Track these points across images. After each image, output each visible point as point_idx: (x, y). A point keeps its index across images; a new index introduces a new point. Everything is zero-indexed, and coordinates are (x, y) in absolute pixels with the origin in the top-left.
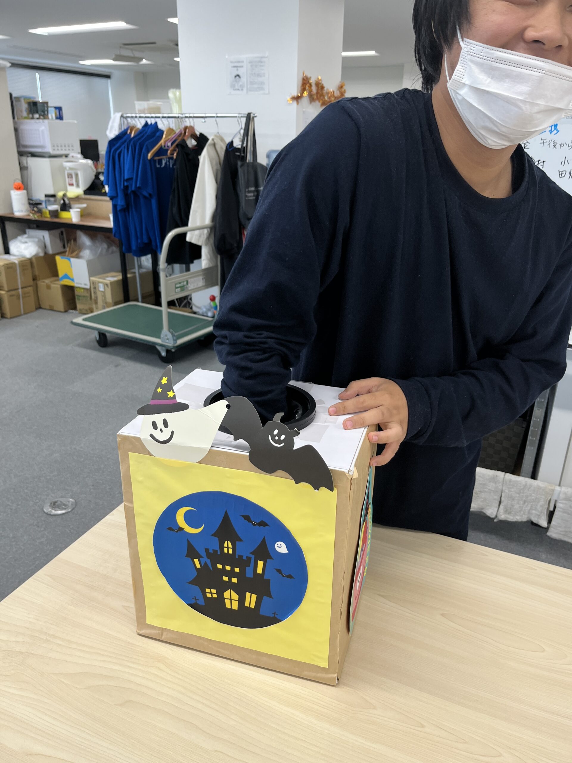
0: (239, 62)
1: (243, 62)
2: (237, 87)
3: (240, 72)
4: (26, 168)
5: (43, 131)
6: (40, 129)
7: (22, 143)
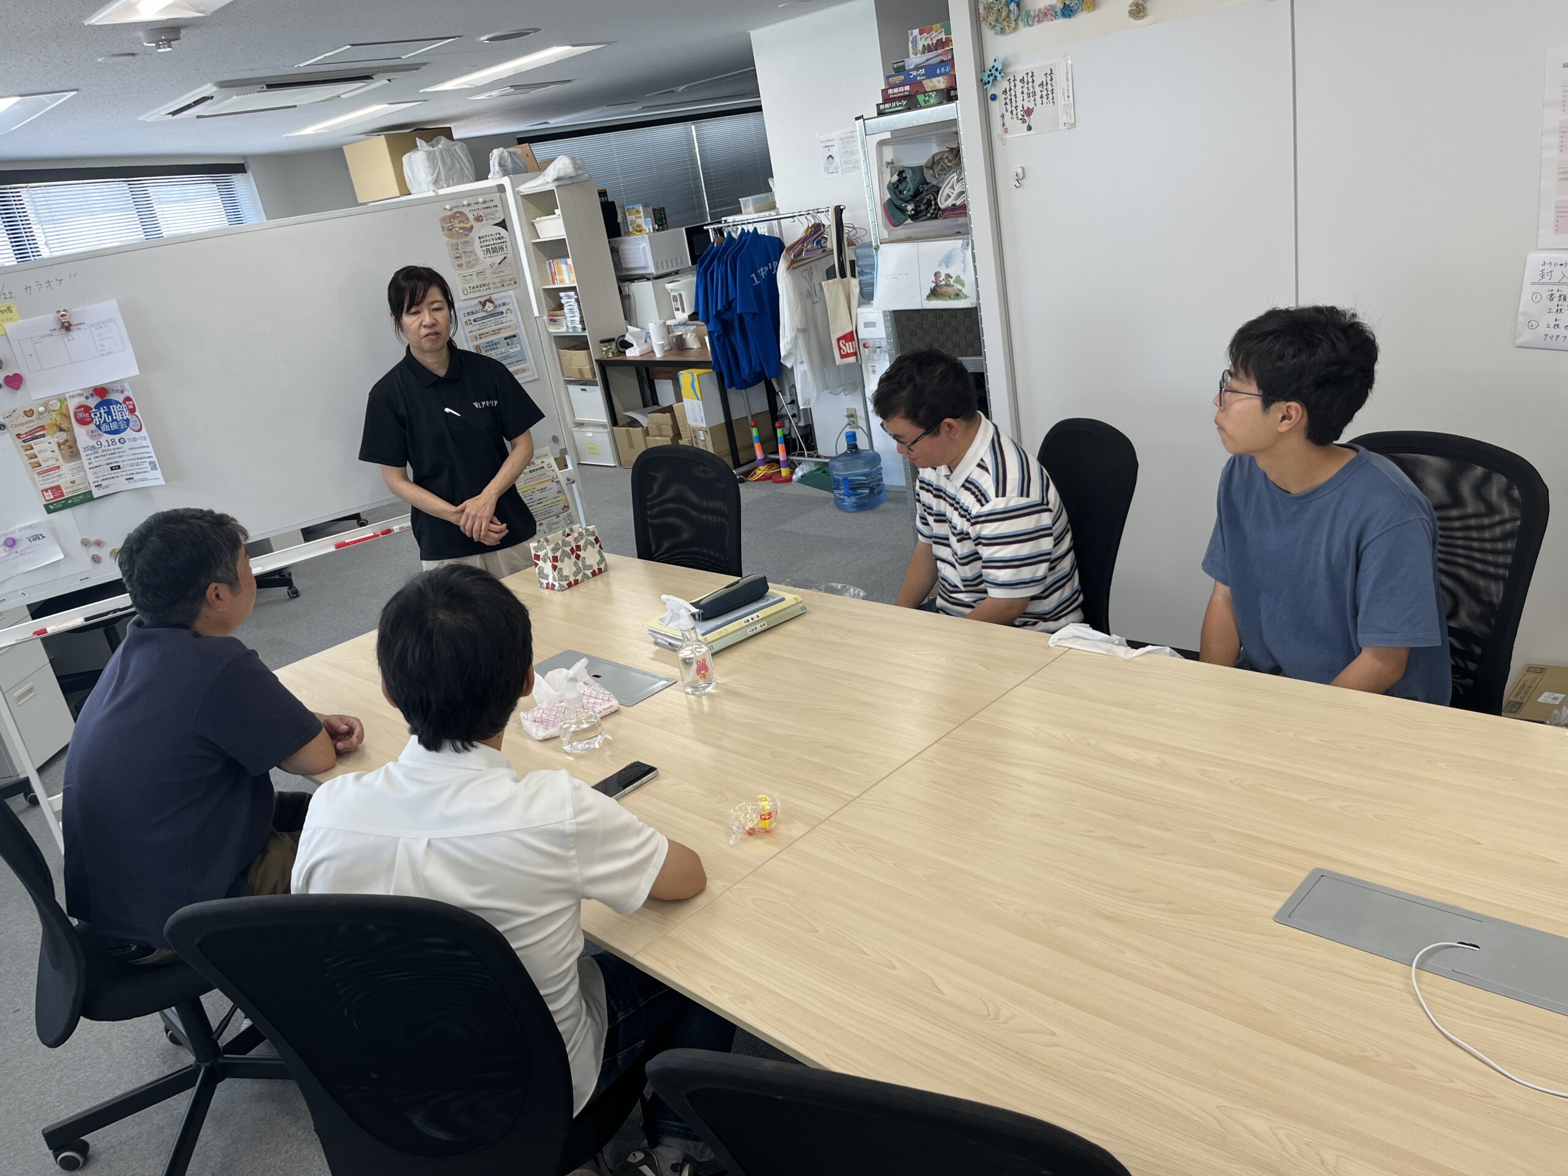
0: (830, 141)
1: (834, 140)
2: (831, 171)
3: (833, 151)
4: (629, 296)
5: (644, 248)
6: (641, 247)
7: (624, 266)
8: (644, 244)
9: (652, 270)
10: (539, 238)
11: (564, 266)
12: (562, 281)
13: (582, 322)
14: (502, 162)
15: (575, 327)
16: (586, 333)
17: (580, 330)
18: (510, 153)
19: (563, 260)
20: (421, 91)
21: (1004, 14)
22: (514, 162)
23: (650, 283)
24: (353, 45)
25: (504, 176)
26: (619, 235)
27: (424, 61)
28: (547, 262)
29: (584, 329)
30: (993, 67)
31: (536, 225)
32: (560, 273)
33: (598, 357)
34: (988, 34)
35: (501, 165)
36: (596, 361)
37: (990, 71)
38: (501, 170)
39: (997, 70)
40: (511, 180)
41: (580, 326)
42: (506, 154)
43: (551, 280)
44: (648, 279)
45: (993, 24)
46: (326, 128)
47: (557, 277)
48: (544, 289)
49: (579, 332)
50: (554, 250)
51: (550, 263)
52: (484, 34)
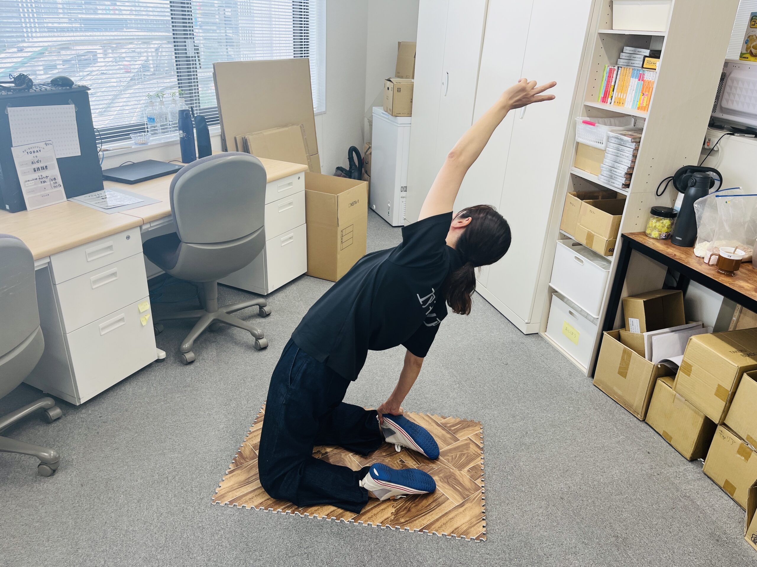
10: (612, 28)
11: (634, 82)
13: (629, 175)
16: (628, 192)
17: (619, 185)
28: (607, 69)
29: (627, 186)
31: (614, 8)
32: (624, 89)
36: (623, 236)
43: (602, 95)
47: (615, 94)
48: (586, 106)
49: (617, 185)
51: (611, 71)
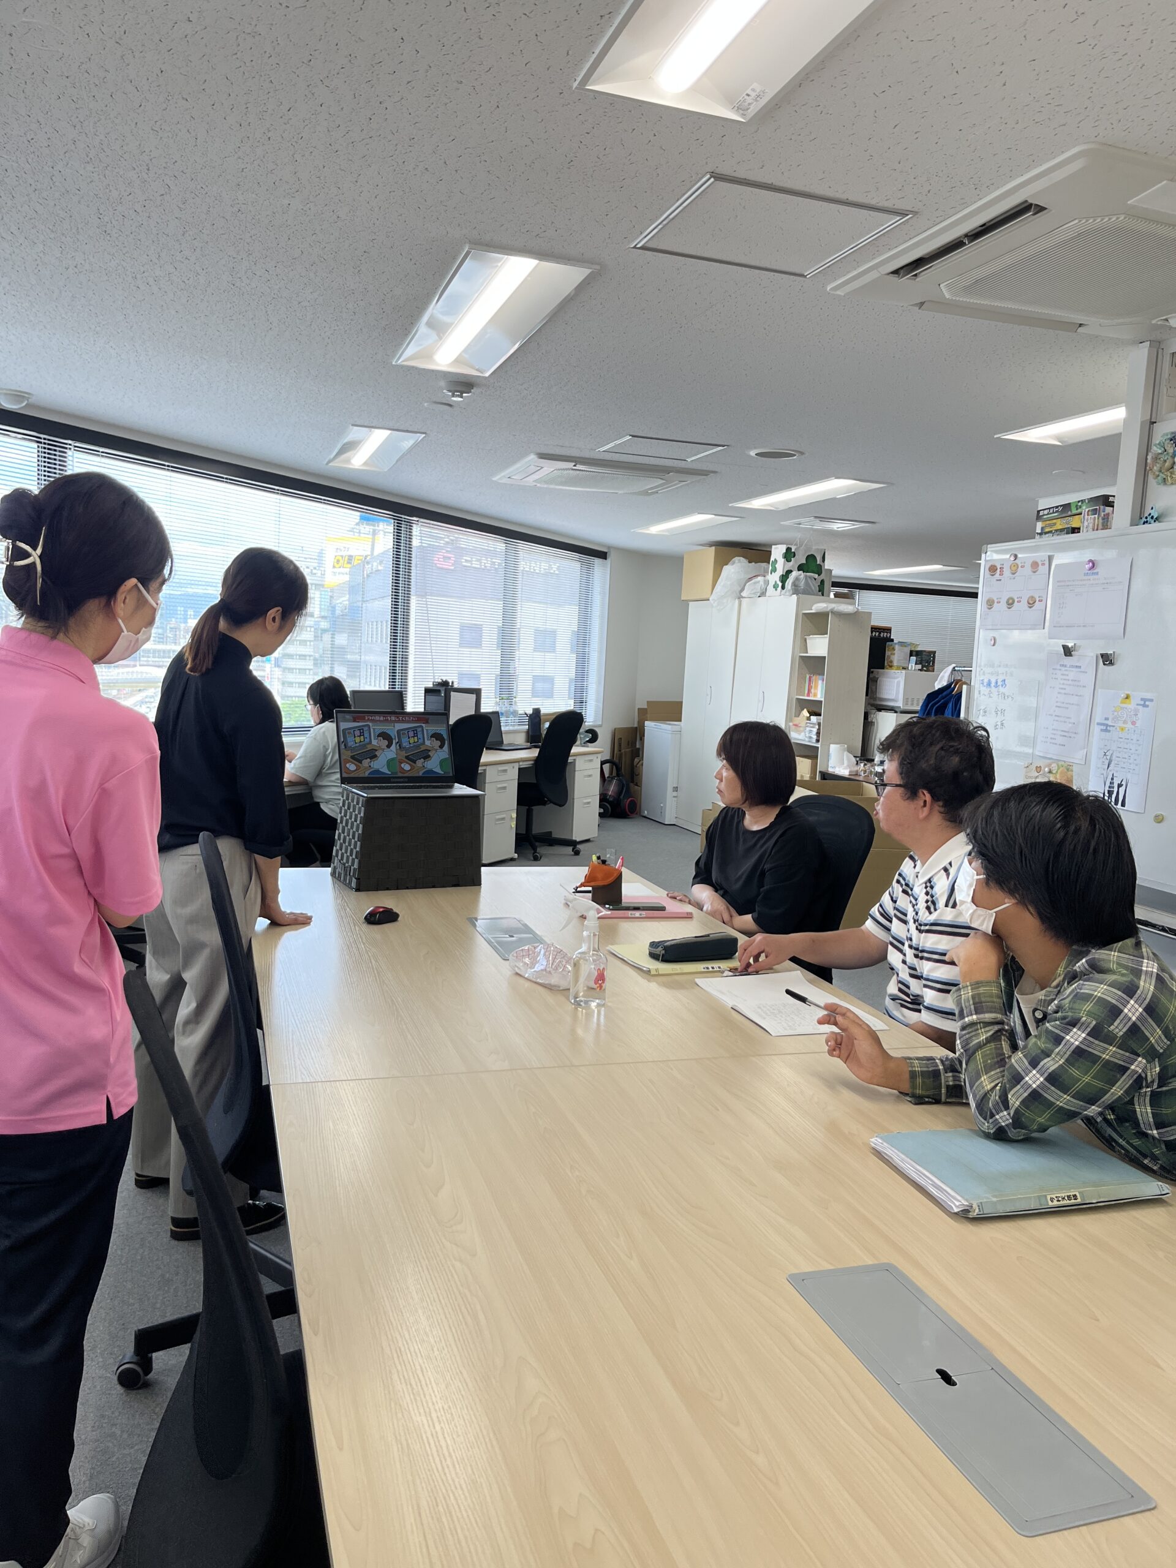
4: (872, 723)
5: (899, 683)
6: (896, 681)
7: (878, 696)
8: (900, 679)
9: (900, 704)
10: (807, 653)
11: (820, 682)
12: (815, 695)
13: (818, 734)
14: (797, 583)
15: (810, 737)
16: (818, 745)
17: (814, 741)
18: (806, 576)
19: (821, 677)
20: (730, 505)
21: (1167, 464)
22: (807, 583)
23: (895, 714)
24: (633, 436)
25: (793, 594)
26: (883, 668)
27: (711, 467)
28: (808, 677)
29: (818, 741)
30: (1150, 514)
31: (808, 641)
32: (816, 687)
33: (823, 770)
34: (1152, 481)
35: (794, 584)
36: (820, 772)
37: (1146, 518)
38: (792, 589)
39: (1152, 517)
40: (798, 599)
41: (815, 737)
42: (802, 576)
43: (806, 692)
44: (896, 712)
45: (1157, 473)
46: (667, 530)
47: (813, 691)
48: (797, 699)
50: (813, 665)
51: (810, 678)
52: (751, 449)
